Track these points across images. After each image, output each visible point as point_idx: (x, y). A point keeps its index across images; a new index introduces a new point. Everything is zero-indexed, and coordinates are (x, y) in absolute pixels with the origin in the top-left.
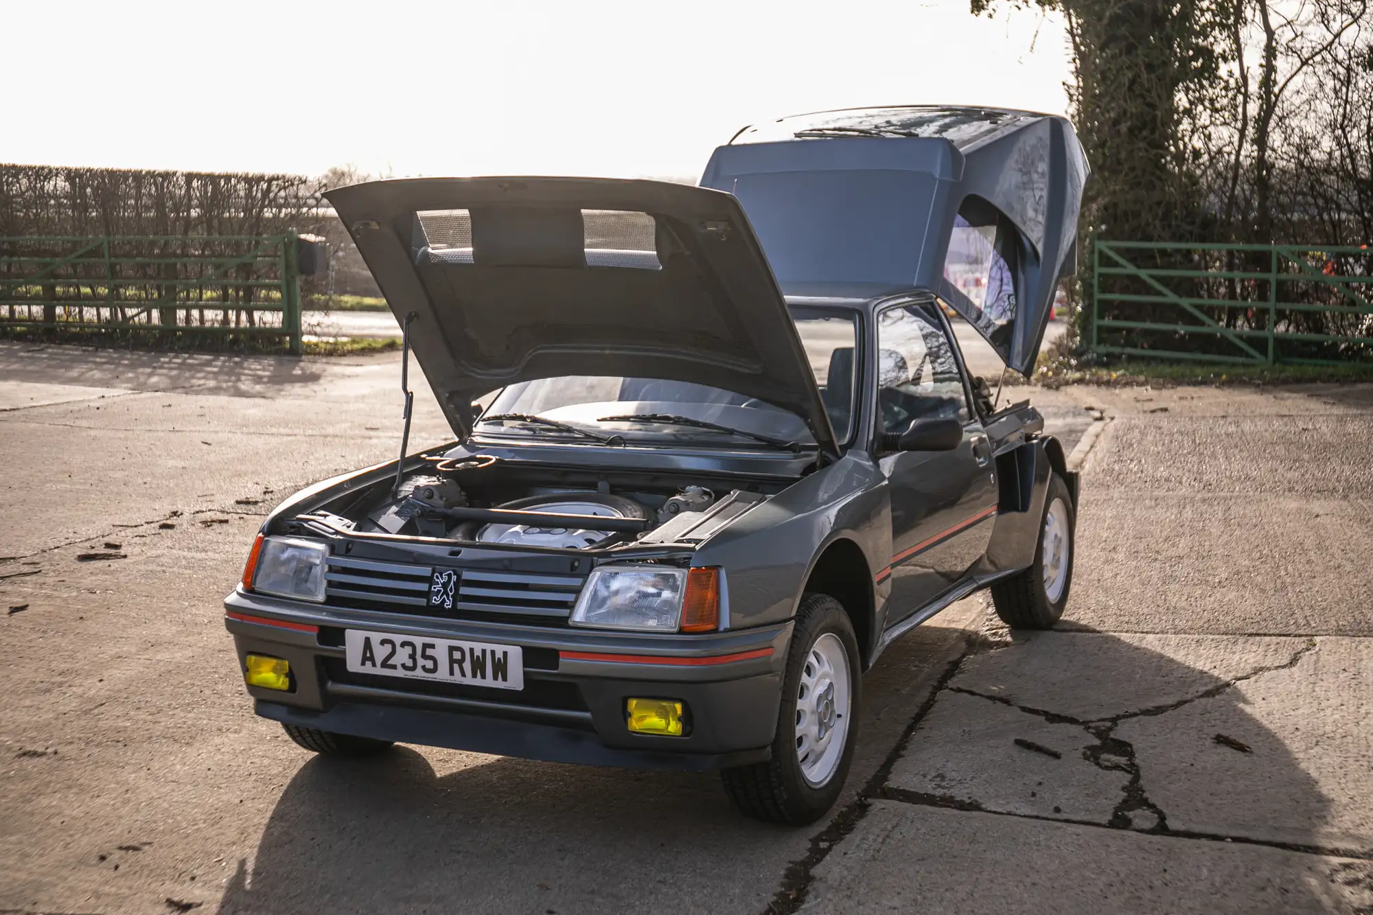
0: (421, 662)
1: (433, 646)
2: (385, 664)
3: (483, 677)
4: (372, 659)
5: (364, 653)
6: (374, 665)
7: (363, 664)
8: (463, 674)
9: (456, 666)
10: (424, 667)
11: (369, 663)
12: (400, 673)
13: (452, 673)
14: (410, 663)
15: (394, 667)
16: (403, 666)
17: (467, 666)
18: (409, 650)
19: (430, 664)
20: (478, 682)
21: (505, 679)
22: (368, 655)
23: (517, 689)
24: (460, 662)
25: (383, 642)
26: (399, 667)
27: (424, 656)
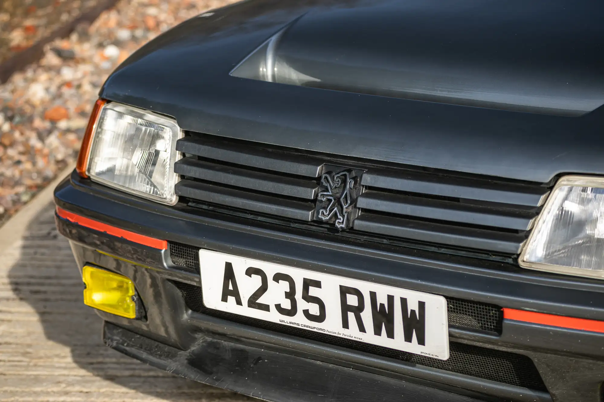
0: (302, 305)
1: (318, 284)
2: (253, 303)
3: (391, 334)
4: (236, 293)
5: (226, 286)
6: (239, 302)
7: (224, 299)
8: (362, 329)
9: (351, 316)
10: (306, 313)
11: (231, 299)
12: (274, 317)
13: (346, 325)
14: (286, 304)
15: (266, 308)
16: (278, 307)
17: (367, 316)
18: (285, 286)
19: (314, 309)
20: (383, 341)
21: (421, 341)
22: (231, 288)
23: (440, 358)
24: (358, 310)
25: (250, 272)
26: (273, 308)
27: (307, 298)
